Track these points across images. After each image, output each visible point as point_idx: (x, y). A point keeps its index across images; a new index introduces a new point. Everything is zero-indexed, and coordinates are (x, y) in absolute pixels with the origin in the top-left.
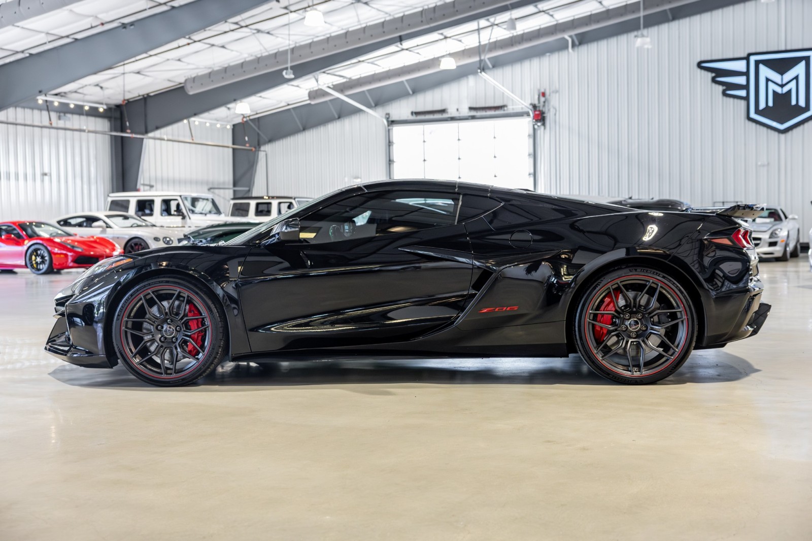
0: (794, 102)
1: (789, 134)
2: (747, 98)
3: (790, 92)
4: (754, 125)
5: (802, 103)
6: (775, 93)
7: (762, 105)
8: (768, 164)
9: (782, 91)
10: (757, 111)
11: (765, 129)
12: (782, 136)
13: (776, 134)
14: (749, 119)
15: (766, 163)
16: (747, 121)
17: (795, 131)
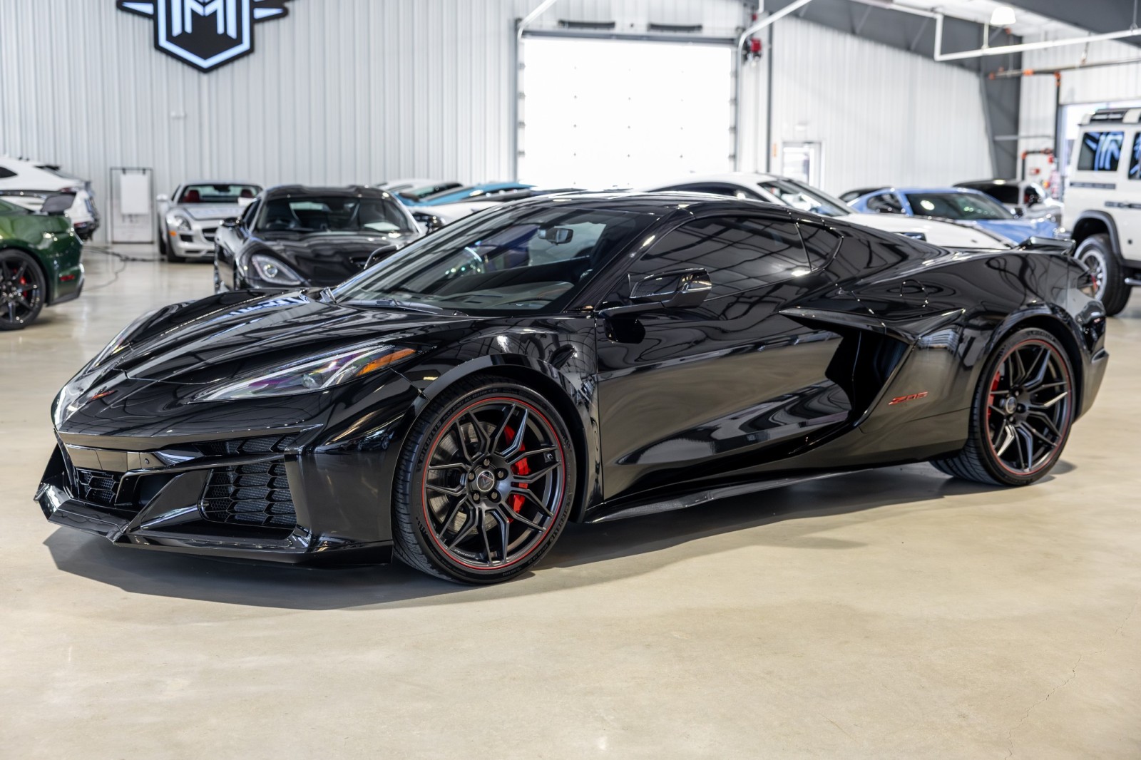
0: (220, 30)
1: (214, 74)
2: (154, 17)
3: (214, 14)
4: (163, 57)
5: (232, 32)
6: (194, 13)
7: (177, 30)
8: (186, 117)
9: (204, 11)
10: (170, 38)
11: (179, 65)
12: (205, 77)
13: (195, 73)
14: (158, 47)
15: (182, 114)
16: (154, 52)
17: (222, 71)
